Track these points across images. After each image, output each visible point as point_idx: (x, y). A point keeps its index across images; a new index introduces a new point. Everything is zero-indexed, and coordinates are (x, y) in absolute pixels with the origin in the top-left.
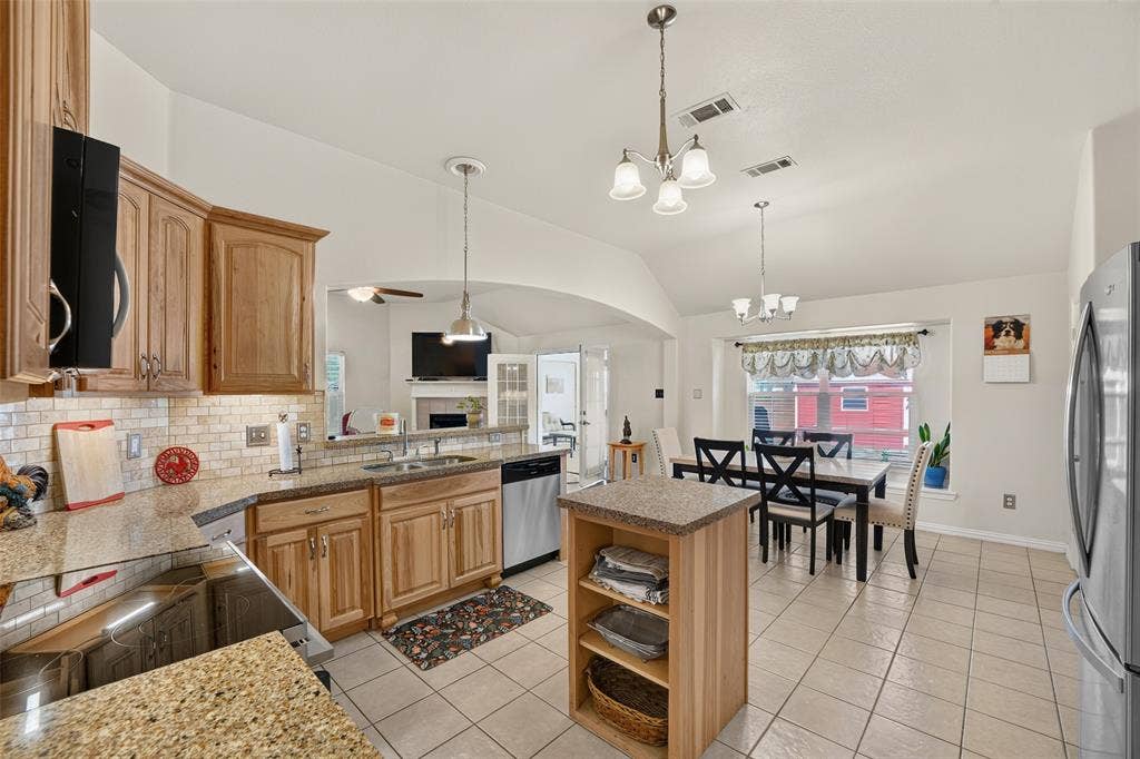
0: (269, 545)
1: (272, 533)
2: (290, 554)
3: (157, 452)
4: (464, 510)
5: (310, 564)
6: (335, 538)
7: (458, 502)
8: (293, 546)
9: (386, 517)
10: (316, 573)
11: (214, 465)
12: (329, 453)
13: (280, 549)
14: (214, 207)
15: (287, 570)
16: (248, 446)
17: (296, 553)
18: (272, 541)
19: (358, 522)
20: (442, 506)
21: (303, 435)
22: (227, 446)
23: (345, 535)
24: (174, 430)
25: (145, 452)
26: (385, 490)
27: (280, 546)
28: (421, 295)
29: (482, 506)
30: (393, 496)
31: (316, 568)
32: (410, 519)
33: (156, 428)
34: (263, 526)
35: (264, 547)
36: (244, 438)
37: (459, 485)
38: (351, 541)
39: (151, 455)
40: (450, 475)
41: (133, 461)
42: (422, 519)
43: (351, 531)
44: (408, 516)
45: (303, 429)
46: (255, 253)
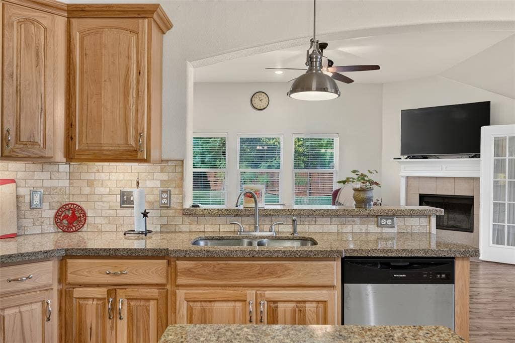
0: (75, 296)
1: (81, 285)
2: (91, 308)
3: (57, 206)
4: (280, 305)
5: (109, 323)
6: (132, 303)
7: (270, 293)
8: (95, 302)
9: (181, 293)
10: (114, 332)
11: (98, 221)
12: (187, 220)
13: (85, 302)
14: (68, 5)
15: (88, 322)
16: (121, 207)
17: (97, 309)
18: (78, 292)
19: (155, 292)
20: (251, 294)
21: (164, 201)
22: (106, 206)
23: (142, 303)
24: (73, 190)
25: (46, 206)
26: (182, 265)
27: (85, 299)
28: (377, 67)
29: (308, 305)
30: (189, 272)
31: (114, 327)
32: (210, 301)
33: (57, 188)
34: (71, 278)
35: (71, 297)
36: (119, 200)
37: (271, 274)
38: (148, 311)
39: (51, 208)
40: (259, 259)
41: (35, 211)
42: (225, 304)
43: (148, 300)
44: (209, 297)
45: (164, 195)
46: (101, 37)
